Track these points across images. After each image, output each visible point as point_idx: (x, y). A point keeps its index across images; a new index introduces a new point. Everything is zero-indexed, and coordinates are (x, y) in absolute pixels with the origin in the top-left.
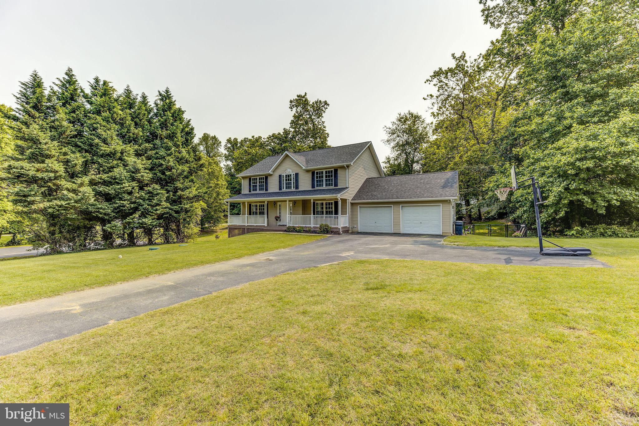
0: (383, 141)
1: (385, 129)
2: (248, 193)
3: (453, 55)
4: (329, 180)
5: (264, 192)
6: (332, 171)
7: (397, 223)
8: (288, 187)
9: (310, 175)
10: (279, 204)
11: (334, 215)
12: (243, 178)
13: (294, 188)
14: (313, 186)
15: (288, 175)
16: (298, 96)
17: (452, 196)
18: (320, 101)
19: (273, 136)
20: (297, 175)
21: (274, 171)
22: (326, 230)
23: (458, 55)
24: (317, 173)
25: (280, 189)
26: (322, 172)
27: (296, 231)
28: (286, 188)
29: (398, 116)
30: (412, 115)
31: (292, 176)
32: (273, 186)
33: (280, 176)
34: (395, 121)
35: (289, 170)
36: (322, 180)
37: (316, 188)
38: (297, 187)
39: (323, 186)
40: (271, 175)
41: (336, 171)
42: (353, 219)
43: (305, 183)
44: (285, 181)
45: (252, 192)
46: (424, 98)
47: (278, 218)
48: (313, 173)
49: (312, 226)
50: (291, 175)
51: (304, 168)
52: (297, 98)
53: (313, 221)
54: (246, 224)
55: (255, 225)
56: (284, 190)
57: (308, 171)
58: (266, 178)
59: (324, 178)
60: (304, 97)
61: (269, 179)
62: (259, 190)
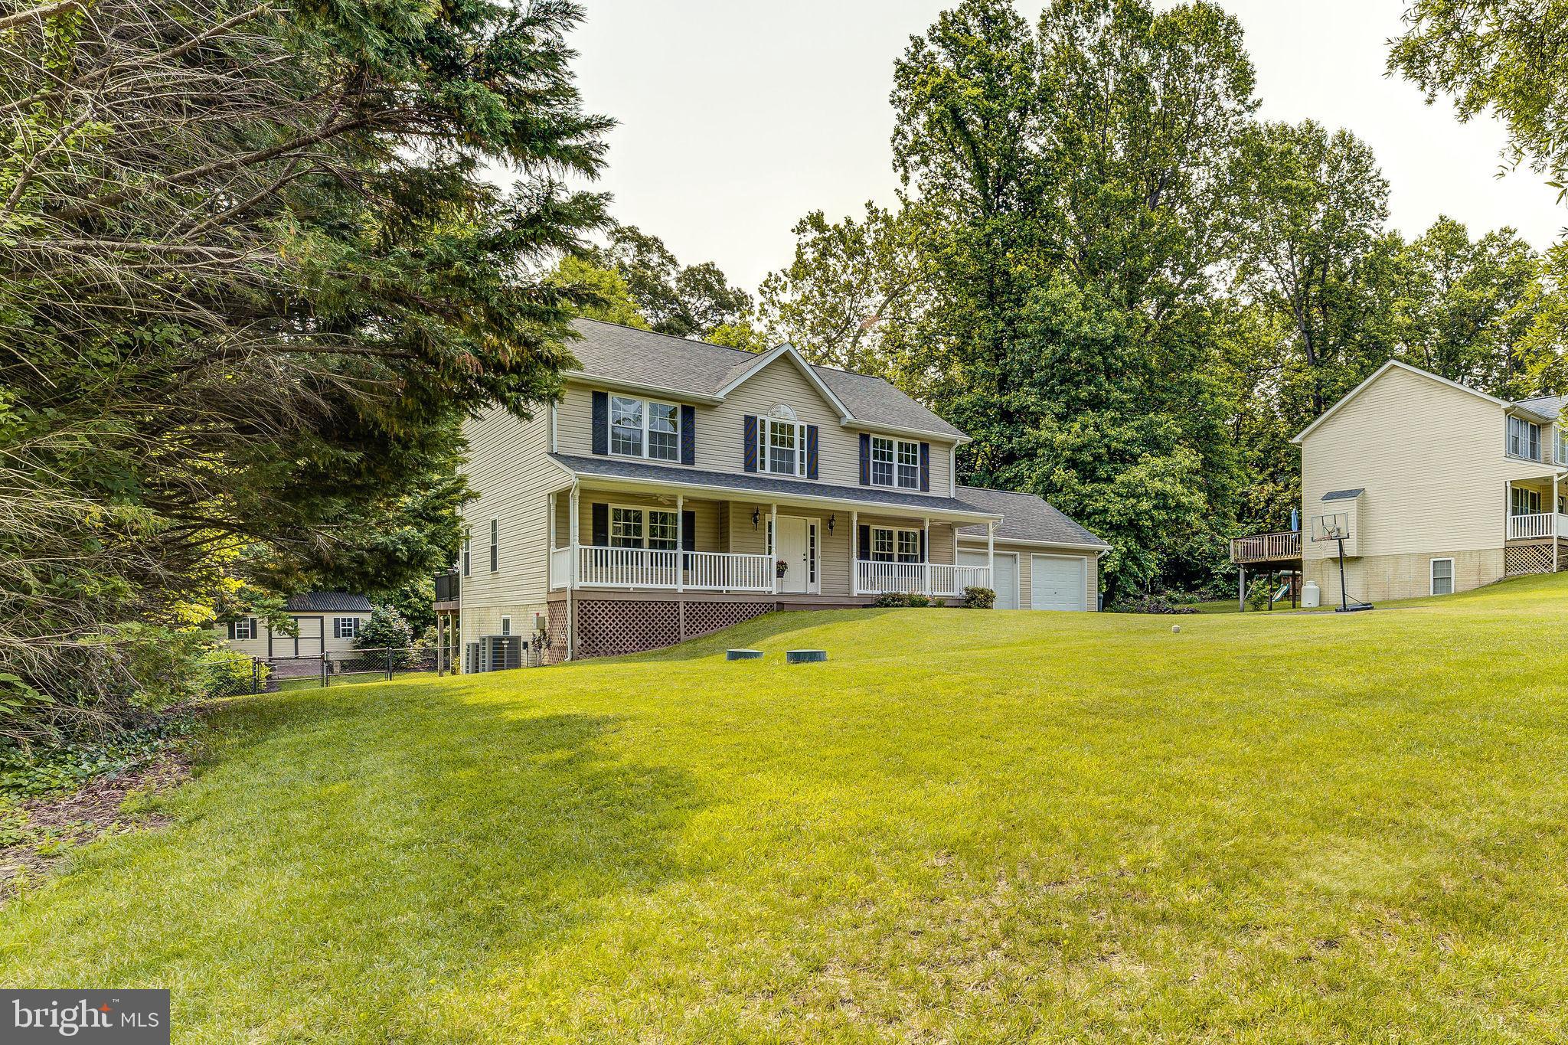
2: (589, 454)
4: (908, 469)
6: (915, 447)
8: (782, 461)
9: (855, 441)
13: (802, 473)
14: (863, 477)
15: (783, 426)
20: (813, 431)
21: (723, 399)
24: (876, 441)
25: (750, 465)
26: (890, 444)
28: (774, 467)
31: (797, 432)
32: (719, 448)
33: (750, 422)
35: (784, 409)
36: (890, 467)
37: (873, 486)
38: (813, 473)
39: (890, 481)
40: (710, 406)
41: (925, 447)
43: (840, 463)
44: (768, 445)
47: (781, 570)
48: (864, 438)
50: (791, 427)
51: (843, 416)
55: (725, 588)
56: (769, 472)
57: (848, 429)
58: (690, 413)
59: (895, 463)
61: (701, 419)
62: (652, 453)
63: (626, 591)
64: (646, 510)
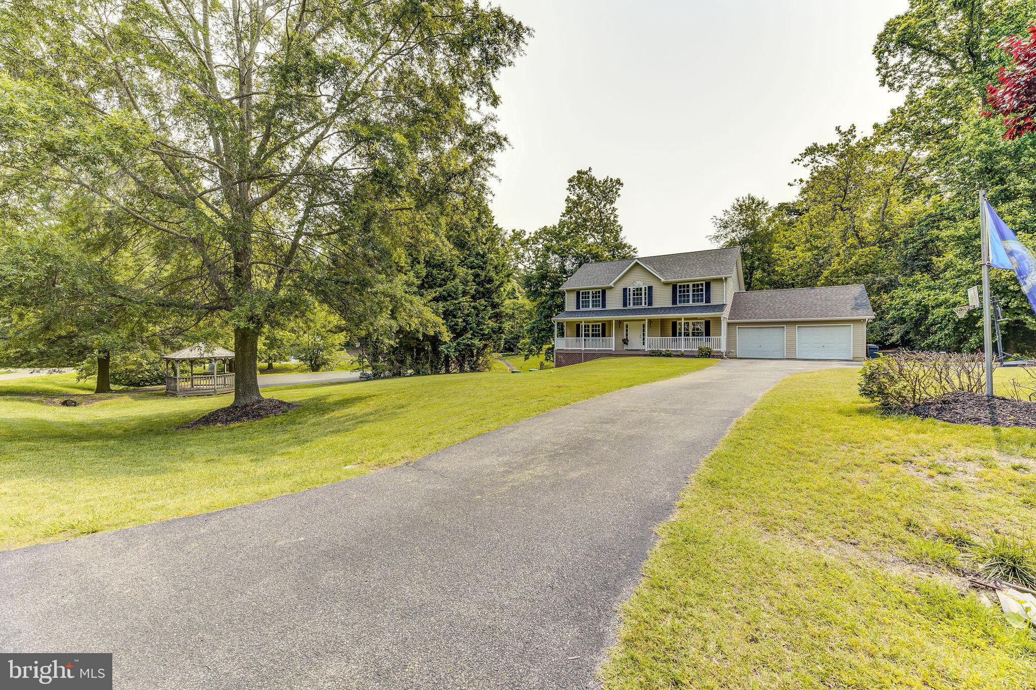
0: (709, 238)
1: (714, 220)
2: (575, 310)
3: (838, 129)
4: (698, 295)
5: (600, 309)
6: (702, 285)
7: (791, 346)
8: (637, 302)
9: (670, 289)
10: (625, 323)
11: (704, 337)
12: (568, 291)
13: (645, 304)
14: (674, 302)
15: (637, 289)
16: (579, 172)
17: (866, 315)
18: (611, 180)
19: (545, 230)
20: (650, 288)
21: (614, 284)
22: (706, 354)
23: (845, 129)
24: (680, 287)
25: (625, 304)
26: (688, 286)
27: (664, 356)
28: (634, 304)
29: (736, 202)
30: (753, 200)
31: (643, 290)
32: (614, 301)
33: (625, 290)
34: (729, 209)
35: (638, 282)
36: (688, 296)
37: (679, 305)
38: (650, 303)
39: (688, 301)
40: (611, 288)
41: (708, 285)
42: (731, 342)
43: (663, 298)
44: (632, 296)
45: (582, 309)
46: (789, 184)
47: (625, 342)
48: (675, 286)
49: (683, 350)
50: (641, 289)
51: (663, 280)
52: (576, 175)
53: (683, 344)
54: (583, 349)
55: (597, 349)
56: (631, 306)
57: (666, 284)
58: (604, 292)
59: (691, 293)
60: (586, 173)
61: (608, 293)
62: (593, 306)
63: (568, 350)
64: (590, 325)
